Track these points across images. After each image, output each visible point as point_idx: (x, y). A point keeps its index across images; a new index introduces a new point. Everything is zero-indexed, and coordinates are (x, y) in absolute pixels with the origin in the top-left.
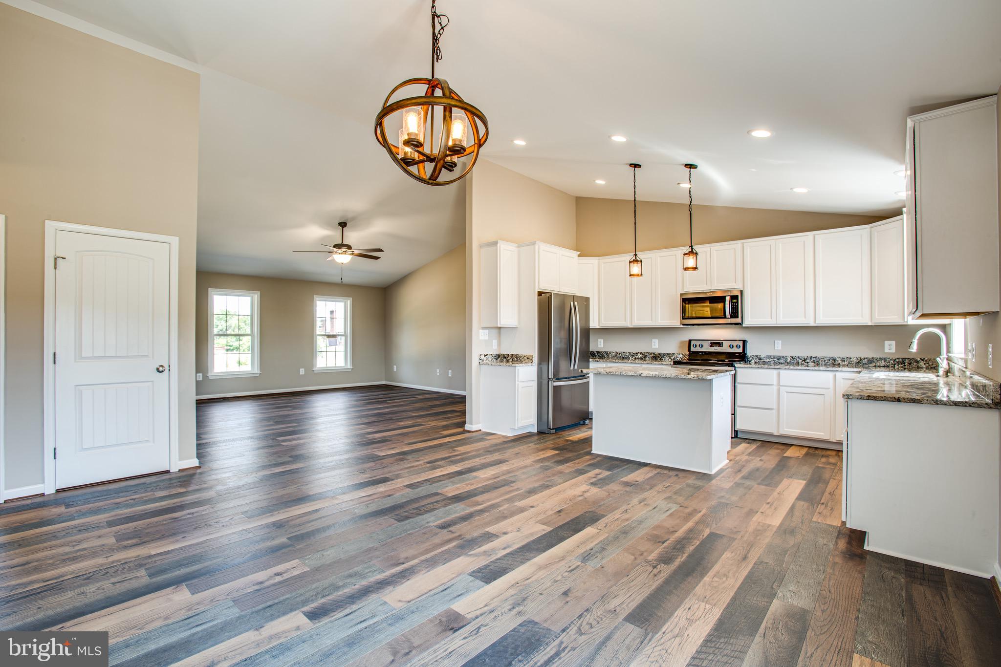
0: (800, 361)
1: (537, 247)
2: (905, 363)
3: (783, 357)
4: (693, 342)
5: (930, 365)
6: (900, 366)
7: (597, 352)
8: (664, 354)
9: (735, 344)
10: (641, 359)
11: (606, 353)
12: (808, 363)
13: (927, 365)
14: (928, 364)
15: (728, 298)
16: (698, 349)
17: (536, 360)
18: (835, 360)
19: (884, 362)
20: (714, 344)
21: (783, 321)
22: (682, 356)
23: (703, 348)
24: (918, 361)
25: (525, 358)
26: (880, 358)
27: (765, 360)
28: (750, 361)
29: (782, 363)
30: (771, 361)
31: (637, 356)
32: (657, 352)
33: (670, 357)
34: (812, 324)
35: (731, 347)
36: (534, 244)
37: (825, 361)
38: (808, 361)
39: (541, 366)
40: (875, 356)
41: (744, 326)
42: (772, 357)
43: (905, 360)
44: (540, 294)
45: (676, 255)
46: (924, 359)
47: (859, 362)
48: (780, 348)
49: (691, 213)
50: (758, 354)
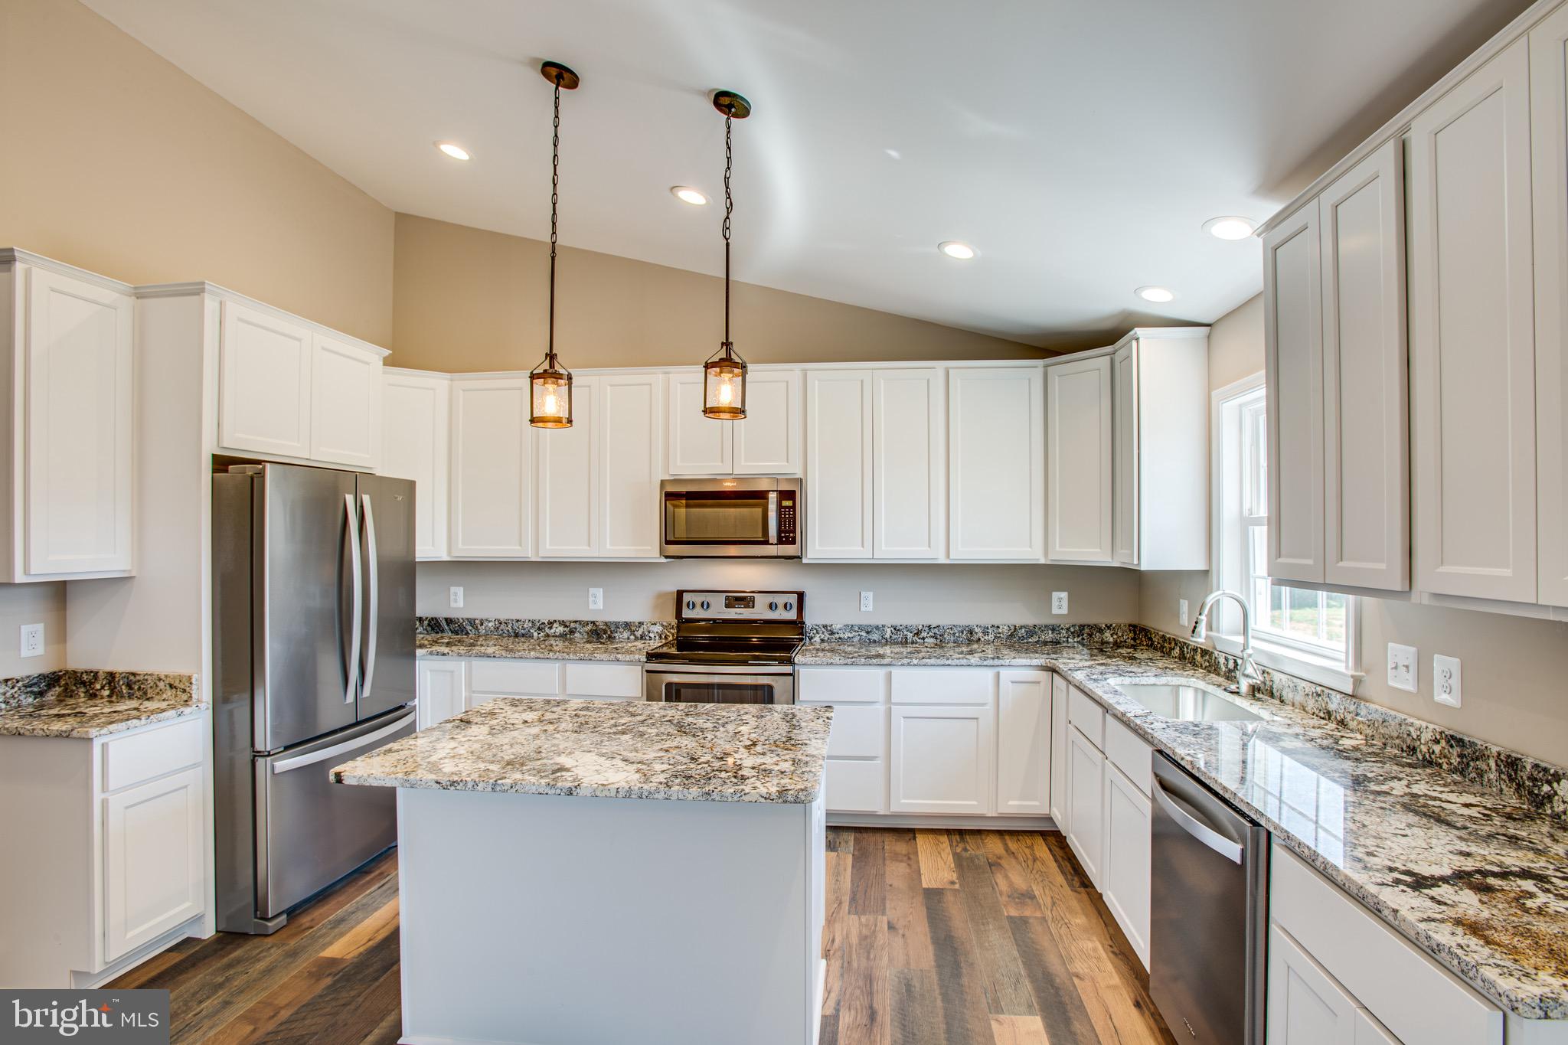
0: (910, 635)
1: (210, 304)
2: (1083, 635)
3: (877, 628)
4: (686, 597)
5: (1119, 637)
6: (1075, 640)
7: (446, 619)
8: (617, 625)
9: (780, 600)
10: (563, 636)
11: (472, 622)
12: (924, 638)
13: (1115, 637)
14: (1117, 634)
15: (773, 497)
16: (697, 613)
17: (204, 689)
18: (971, 632)
19: (1052, 633)
20: (737, 600)
21: (889, 551)
22: (661, 628)
23: (709, 610)
24: (1102, 630)
25: (161, 685)
26: (1046, 626)
27: (842, 636)
28: (811, 638)
29: (875, 641)
30: (854, 637)
31: (552, 631)
32: (601, 619)
33: (632, 632)
34: (942, 560)
35: (772, 606)
36: (196, 290)
37: (954, 634)
38: (924, 634)
39: (229, 707)
40: (1037, 622)
41: (804, 561)
42: (856, 629)
43: (1083, 629)
44: (221, 463)
45: (650, 385)
46: (1111, 625)
47: (1012, 635)
48: (870, 608)
49: (728, 245)
50: (828, 623)
